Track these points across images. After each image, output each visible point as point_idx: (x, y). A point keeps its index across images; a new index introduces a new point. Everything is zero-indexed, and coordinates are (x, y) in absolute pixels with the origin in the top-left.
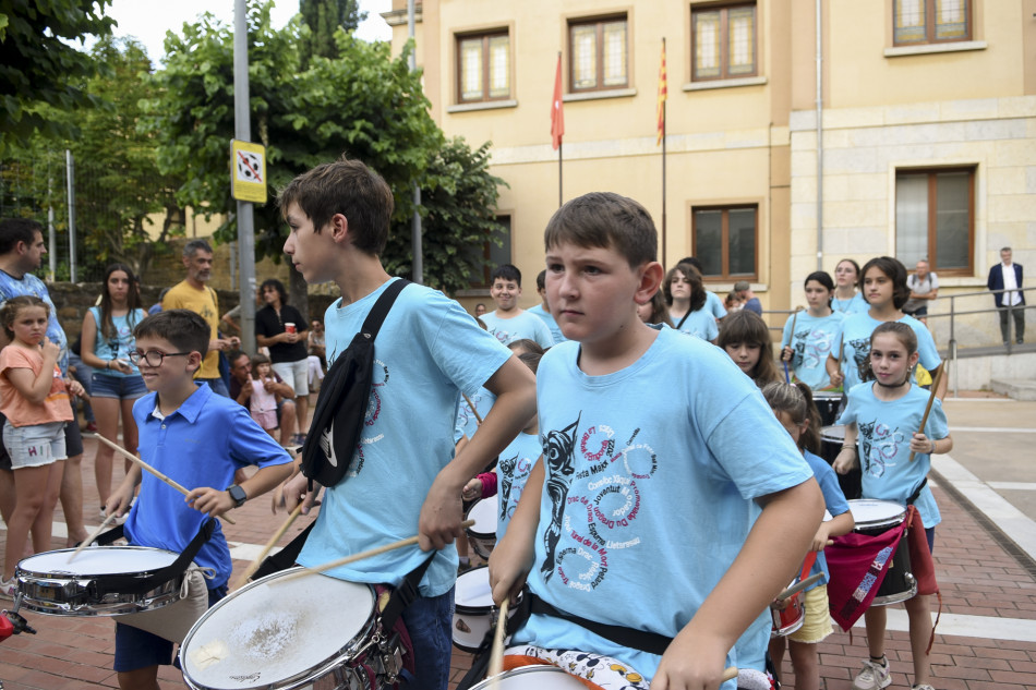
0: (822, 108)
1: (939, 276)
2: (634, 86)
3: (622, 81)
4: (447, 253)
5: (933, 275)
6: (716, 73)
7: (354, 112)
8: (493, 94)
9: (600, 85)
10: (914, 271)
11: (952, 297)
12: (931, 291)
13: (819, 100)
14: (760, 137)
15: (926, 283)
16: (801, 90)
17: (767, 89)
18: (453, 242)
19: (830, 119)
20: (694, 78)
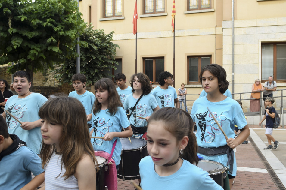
0: (234, 20)
1: (277, 82)
2: (166, 12)
3: (163, 10)
4: (95, 71)
5: (275, 82)
6: (196, 7)
7: (47, 16)
8: (116, 15)
9: (155, 11)
10: (268, 80)
11: (282, 90)
12: (274, 88)
13: (233, 17)
14: (212, 31)
15: (272, 85)
16: (227, 13)
17: (215, 13)
18: (97, 67)
19: (237, 24)
20: (188, 9)
